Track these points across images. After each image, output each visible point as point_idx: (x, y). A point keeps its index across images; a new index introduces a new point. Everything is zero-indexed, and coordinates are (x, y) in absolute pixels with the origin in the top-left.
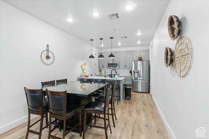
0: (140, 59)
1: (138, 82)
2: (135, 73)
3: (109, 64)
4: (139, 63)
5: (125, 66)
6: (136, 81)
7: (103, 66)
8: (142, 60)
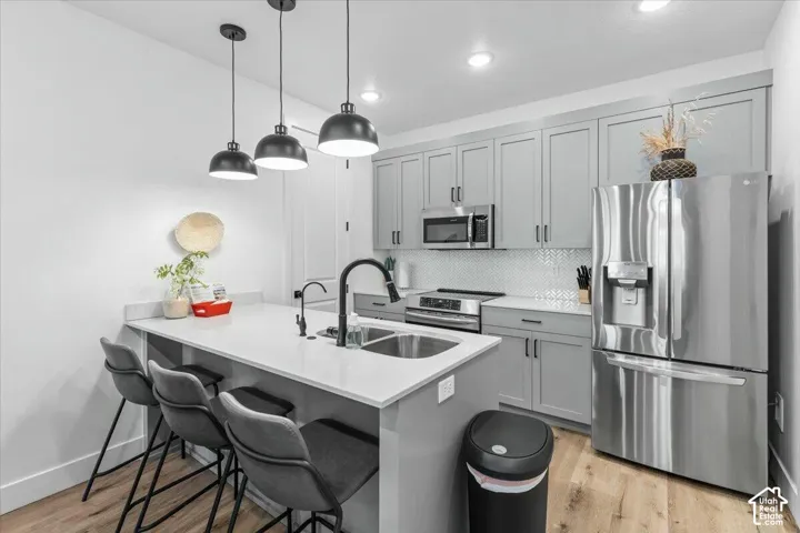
0: (674, 166)
1: (651, 375)
2: (621, 295)
3: (428, 222)
4: (662, 199)
5: (542, 234)
6: (636, 362)
7: (397, 237)
8: (689, 171)
